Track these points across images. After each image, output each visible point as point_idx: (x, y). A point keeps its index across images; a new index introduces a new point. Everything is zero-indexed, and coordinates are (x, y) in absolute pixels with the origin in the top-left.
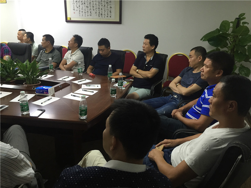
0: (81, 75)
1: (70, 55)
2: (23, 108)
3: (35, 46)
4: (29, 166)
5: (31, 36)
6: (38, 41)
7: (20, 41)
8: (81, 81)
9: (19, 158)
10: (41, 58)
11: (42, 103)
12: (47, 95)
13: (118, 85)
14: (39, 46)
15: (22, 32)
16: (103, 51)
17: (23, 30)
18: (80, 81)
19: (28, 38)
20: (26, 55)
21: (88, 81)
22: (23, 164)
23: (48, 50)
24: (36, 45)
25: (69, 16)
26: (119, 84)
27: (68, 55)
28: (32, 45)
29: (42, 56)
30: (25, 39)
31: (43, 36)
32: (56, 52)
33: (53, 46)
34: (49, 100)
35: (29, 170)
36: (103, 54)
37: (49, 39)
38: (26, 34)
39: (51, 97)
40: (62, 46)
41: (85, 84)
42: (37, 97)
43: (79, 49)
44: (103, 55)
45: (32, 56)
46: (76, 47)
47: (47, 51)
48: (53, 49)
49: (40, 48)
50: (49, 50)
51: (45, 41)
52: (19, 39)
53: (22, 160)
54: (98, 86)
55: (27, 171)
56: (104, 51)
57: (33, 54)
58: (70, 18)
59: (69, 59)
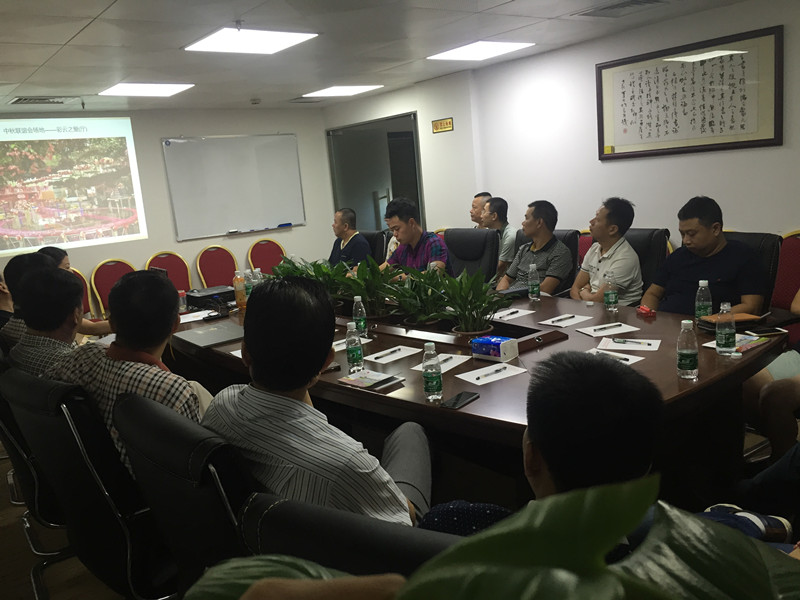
0: (612, 311)
1: (596, 259)
2: (427, 382)
3: (509, 234)
4: (402, 506)
5: (500, 207)
6: (516, 221)
7: (477, 224)
8: (605, 328)
9: (373, 476)
10: (519, 267)
11: (478, 379)
12: (497, 359)
13: (718, 345)
14: (518, 232)
15: (480, 198)
16: (692, 236)
17: (486, 194)
18: (601, 329)
19: (492, 213)
20: (486, 259)
21: (626, 328)
22: (385, 494)
23: (538, 245)
24: (511, 232)
25: (608, 144)
26: (721, 340)
27: (591, 257)
28: (501, 232)
29: (523, 260)
30: (486, 217)
31: (530, 206)
32: (560, 248)
33: (554, 232)
34: (497, 371)
35: (400, 514)
36: (692, 246)
37: (543, 212)
38: (488, 204)
39: (506, 365)
40: (578, 232)
41: (613, 337)
42: (475, 363)
43: (622, 239)
44: (694, 248)
45: (500, 263)
46: (613, 236)
47: (535, 247)
48: (553, 240)
49: (520, 238)
50: (540, 243)
51: (531, 218)
52: (476, 218)
53: (384, 485)
54: (649, 345)
55: (395, 517)
56: (698, 235)
57: (501, 258)
58: (613, 148)
59: (594, 270)
